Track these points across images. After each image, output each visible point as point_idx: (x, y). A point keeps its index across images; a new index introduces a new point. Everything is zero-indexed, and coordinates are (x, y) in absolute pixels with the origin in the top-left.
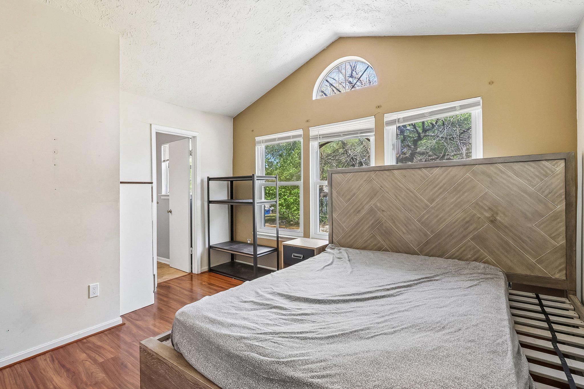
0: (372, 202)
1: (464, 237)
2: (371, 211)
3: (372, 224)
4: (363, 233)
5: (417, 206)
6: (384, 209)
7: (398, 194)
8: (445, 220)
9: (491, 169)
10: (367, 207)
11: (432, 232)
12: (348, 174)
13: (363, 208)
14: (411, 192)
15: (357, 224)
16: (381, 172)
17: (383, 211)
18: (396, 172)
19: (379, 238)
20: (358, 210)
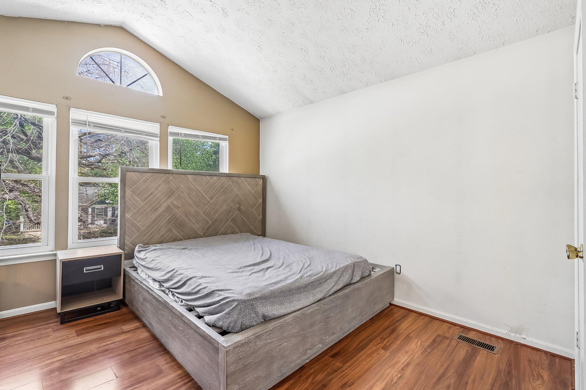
0: (170, 201)
1: (227, 220)
2: (168, 208)
3: (169, 219)
4: (159, 229)
5: (202, 202)
6: (179, 206)
7: (190, 194)
8: (218, 211)
9: (239, 180)
10: (165, 205)
11: (211, 220)
12: (146, 174)
13: (160, 206)
14: (199, 192)
15: (154, 222)
16: (178, 175)
17: (178, 207)
18: (189, 176)
19: (174, 231)
20: (155, 208)
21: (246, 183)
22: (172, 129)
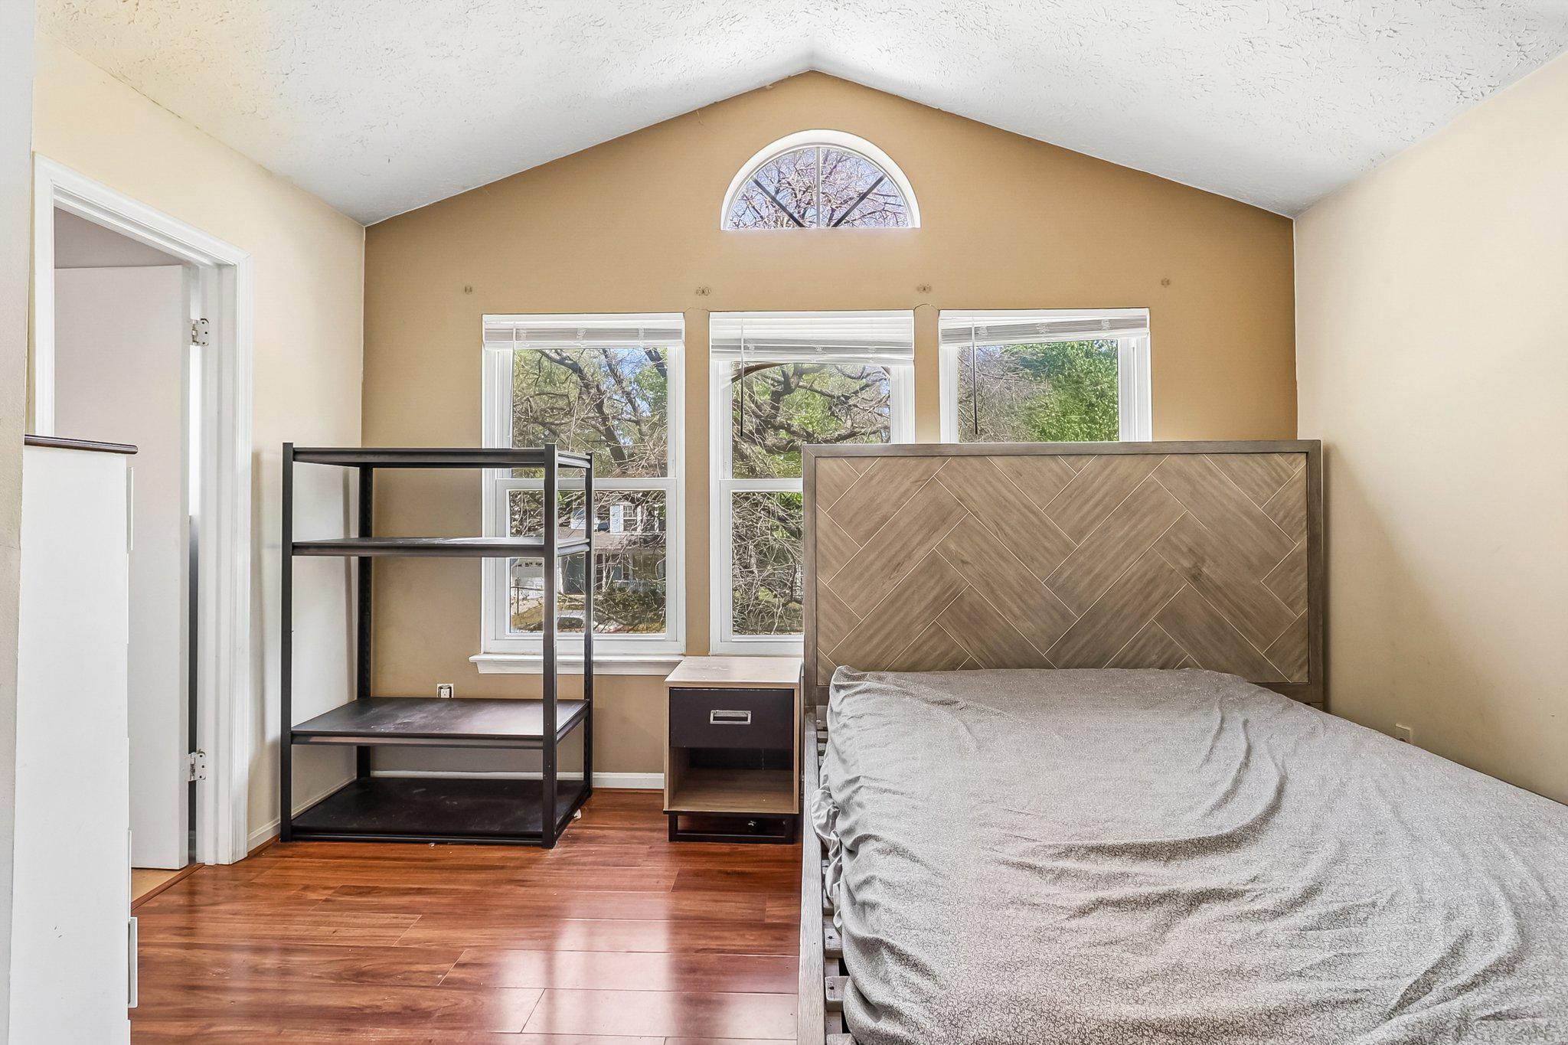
0: (936, 541)
1: (1144, 615)
2: (933, 563)
3: (936, 599)
4: (911, 624)
5: (1045, 548)
6: (966, 558)
7: (1002, 519)
8: (1107, 578)
9: (1192, 466)
10: (920, 555)
11: (1080, 609)
12: (868, 461)
13: (909, 556)
14: (1034, 513)
15: (893, 602)
16: (958, 459)
17: (964, 562)
18: (997, 462)
19: (952, 635)
20: (895, 562)
21: (1224, 476)
22: (951, 320)
